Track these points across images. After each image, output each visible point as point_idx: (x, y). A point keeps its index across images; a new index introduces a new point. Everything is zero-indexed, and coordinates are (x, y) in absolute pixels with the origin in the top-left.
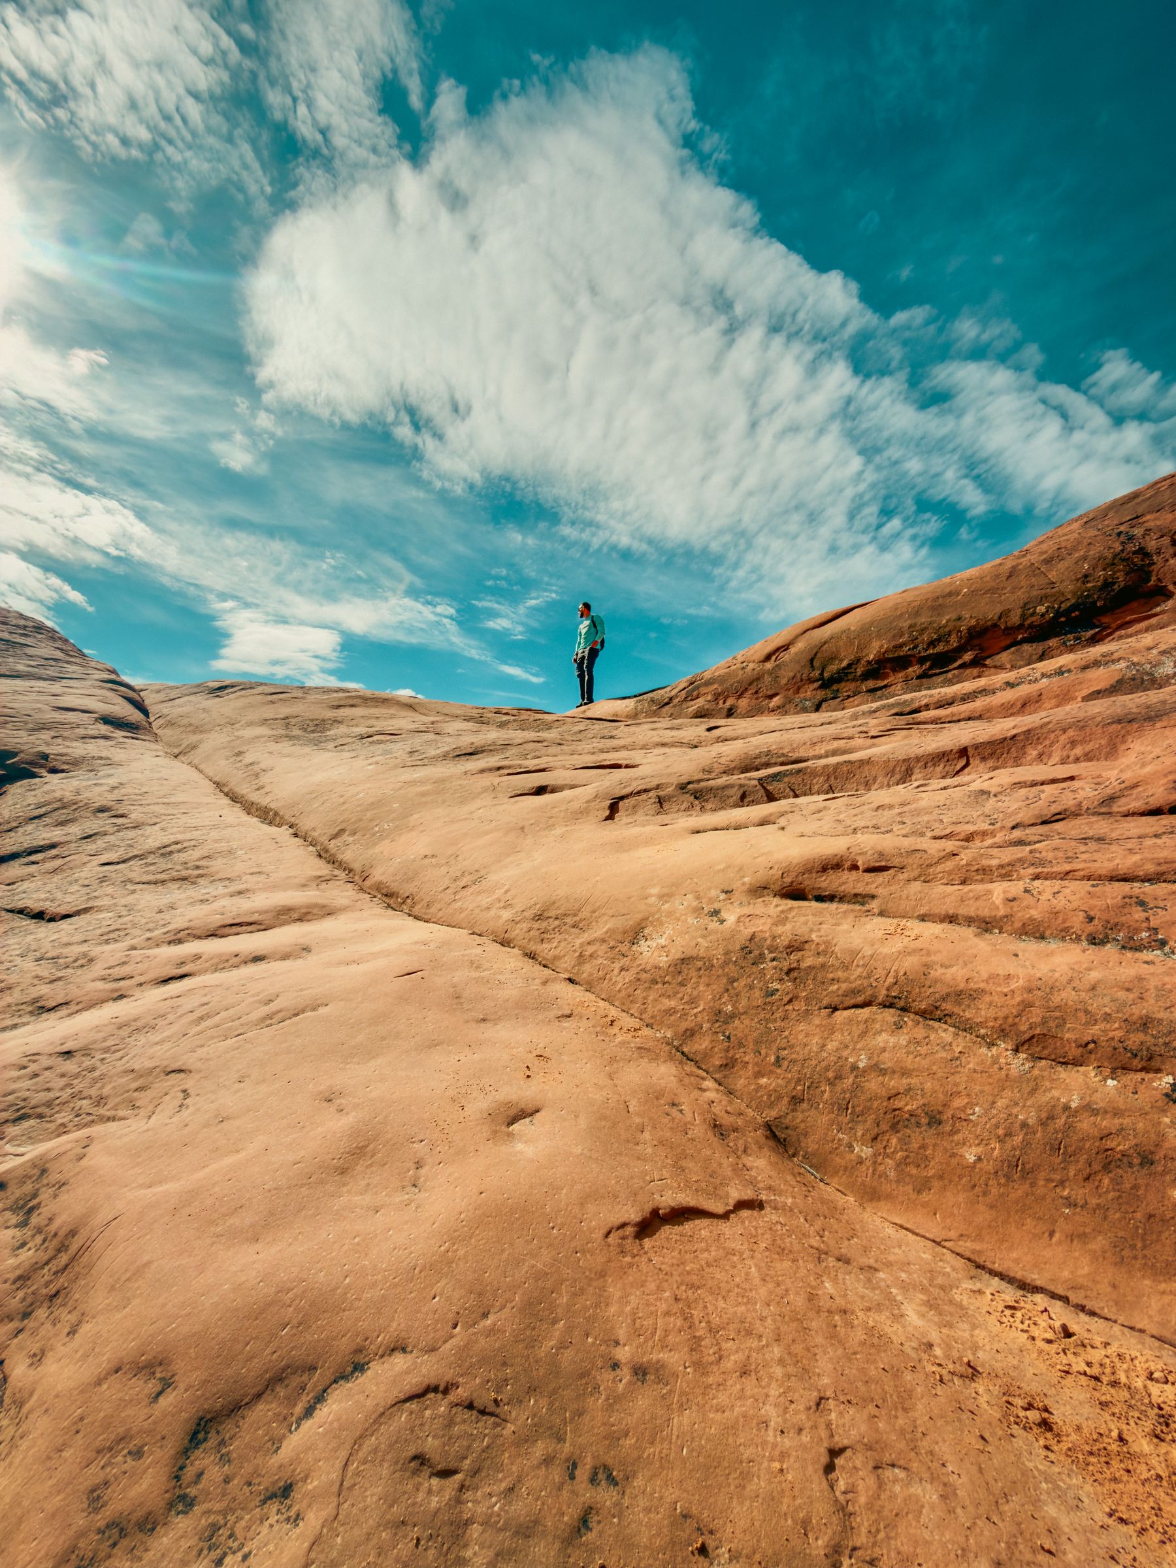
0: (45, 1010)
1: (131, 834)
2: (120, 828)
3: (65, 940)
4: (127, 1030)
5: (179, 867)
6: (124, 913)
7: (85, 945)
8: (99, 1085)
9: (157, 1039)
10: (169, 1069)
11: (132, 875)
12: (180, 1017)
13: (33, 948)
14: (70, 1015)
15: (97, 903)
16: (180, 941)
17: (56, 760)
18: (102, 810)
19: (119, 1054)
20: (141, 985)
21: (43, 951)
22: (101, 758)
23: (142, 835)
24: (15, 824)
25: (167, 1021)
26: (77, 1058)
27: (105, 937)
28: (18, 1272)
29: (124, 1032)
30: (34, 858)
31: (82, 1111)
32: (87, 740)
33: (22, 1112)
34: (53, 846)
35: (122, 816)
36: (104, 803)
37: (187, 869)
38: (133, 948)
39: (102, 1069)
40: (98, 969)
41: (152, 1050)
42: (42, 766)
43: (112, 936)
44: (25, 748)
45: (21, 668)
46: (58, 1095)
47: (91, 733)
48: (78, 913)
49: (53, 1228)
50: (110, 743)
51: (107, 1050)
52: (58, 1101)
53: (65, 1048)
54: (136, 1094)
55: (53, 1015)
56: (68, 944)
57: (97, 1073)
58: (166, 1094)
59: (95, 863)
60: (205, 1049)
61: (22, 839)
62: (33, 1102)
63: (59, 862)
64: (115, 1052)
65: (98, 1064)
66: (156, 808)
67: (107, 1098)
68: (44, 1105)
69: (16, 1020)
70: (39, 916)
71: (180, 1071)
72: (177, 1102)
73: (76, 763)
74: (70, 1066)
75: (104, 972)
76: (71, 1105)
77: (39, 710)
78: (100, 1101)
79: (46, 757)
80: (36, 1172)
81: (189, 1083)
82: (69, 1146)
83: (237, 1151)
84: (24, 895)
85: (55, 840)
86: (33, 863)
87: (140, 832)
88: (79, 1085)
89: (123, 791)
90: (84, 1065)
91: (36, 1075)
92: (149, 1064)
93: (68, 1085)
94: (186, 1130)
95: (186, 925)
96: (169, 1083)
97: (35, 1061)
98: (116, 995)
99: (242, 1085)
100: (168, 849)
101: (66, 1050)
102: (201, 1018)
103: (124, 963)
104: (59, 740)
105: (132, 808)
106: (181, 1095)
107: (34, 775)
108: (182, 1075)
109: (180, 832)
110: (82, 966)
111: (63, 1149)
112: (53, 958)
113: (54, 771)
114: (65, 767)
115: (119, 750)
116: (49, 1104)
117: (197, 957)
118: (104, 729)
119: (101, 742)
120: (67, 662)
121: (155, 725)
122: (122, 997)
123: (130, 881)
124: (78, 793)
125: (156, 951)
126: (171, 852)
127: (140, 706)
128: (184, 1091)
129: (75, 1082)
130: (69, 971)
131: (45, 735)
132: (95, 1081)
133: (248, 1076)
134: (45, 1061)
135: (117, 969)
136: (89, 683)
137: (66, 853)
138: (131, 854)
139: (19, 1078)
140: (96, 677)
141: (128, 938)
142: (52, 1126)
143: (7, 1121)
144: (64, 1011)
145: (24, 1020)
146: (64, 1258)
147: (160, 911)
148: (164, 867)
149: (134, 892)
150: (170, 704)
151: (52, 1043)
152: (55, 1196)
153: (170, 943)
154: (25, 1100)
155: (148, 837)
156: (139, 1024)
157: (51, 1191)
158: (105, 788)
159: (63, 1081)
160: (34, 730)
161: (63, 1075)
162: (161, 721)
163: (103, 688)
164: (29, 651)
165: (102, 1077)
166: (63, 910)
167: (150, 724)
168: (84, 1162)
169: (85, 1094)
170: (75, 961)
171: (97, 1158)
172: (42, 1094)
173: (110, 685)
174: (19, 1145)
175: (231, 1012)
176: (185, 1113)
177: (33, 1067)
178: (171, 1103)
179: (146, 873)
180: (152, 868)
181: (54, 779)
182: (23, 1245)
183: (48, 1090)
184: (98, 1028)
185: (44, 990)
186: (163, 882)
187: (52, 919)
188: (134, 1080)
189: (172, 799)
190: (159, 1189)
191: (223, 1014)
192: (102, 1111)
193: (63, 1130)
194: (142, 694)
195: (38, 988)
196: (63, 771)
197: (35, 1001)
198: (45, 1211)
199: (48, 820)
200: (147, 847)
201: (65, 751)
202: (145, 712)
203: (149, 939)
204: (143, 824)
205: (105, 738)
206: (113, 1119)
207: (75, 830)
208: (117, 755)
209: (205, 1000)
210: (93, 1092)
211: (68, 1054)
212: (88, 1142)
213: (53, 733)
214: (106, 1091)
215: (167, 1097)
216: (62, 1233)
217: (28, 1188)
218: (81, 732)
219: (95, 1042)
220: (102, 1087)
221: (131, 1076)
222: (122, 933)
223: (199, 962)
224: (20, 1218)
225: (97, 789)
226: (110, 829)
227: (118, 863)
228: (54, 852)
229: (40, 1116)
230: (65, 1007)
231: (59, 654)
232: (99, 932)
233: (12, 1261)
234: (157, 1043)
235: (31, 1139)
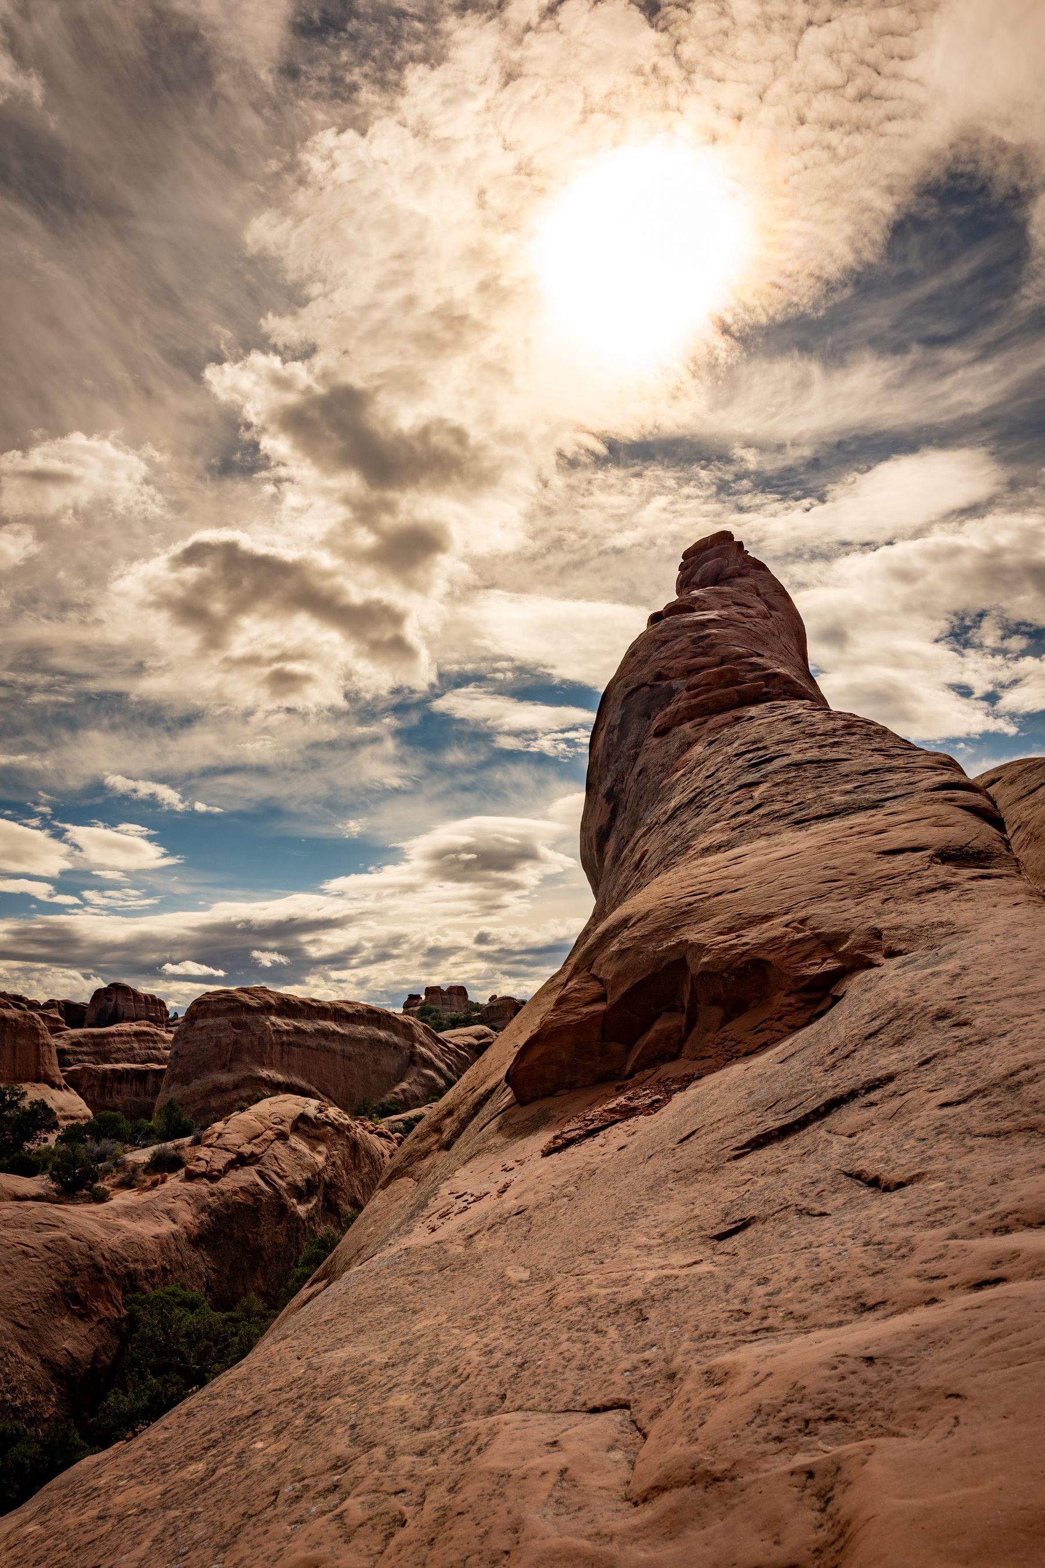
0: (866, 1308)
1: (973, 1054)
2: (964, 1044)
3: (893, 1218)
4: (925, 1341)
5: (1027, 1110)
6: (956, 1183)
7: (911, 1227)
8: (891, 1398)
9: (946, 1356)
10: (949, 1392)
11: (973, 1123)
12: (973, 1333)
13: (864, 1228)
14: (885, 1317)
15: (933, 1166)
16: (1007, 1230)
17: (890, 937)
18: (942, 1016)
19: (912, 1368)
20: (952, 1287)
21: (872, 1232)
22: (941, 924)
23: (987, 1055)
24: (851, 1047)
25: (961, 1337)
26: (878, 1366)
27: (931, 1219)
28: (817, 1545)
29: (922, 1343)
30: (873, 1096)
31: (876, 1422)
32: (923, 897)
33: (832, 1412)
34: (890, 1078)
35: (965, 1023)
36: (943, 1004)
37: (1037, 1112)
38: (954, 1236)
39: (897, 1381)
40: (914, 1264)
41: (940, 1368)
42: (877, 949)
43: (939, 1216)
44: (854, 925)
45: (838, 799)
46: (859, 1401)
47: (927, 883)
48: (911, 1180)
49: (838, 1517)
50: (953, 894)
51: (903, 1362)
52: (859, 1408)
53: (868, 1353)
54: (918, 1413)
55: (871, 1316)
56: (894, 1225)
57: (891, 1386)
58: (942, 1418)
59: (934, 1103)
60: (986, 1375)
61: (858, 1070)
62: (840, 1405)
63: (897, 1102)
64: (912, 1364)
65: (894, 1375)
66: (1007, 1005)
67: (896, 1411)
68: (848, 1409)
69: (843, 1317)
70: (875, 1183)
71: (958, 1396)
72: (947, 1428)
73: (914, 936)
74: (870, 1373)
75: (920, 1267)
76: (869, 1414)
77: (863, 862)
78: (890, 1414)
79: (877, 933)
80: (834, 1468)
81: (962, 1409)
82: (857, 1450)
83: (977, 1485)
84: (862, 1152)
85: (892, 1069)
86: (872, 1104)
87: (985, 1049)
88: (877, 1395)
89: (966, 980)
90: (883, 1374)
91: (843, 1378)
92: (934, 1383)
93: (868, 1394)
94: (945, 1455)
95: (1016, 1205)
96: (946, 1407)
97: (843, 1363)
98: (928, 1298)
99: (1005, 1421)
100: (1016, 1078)
101: (869, 1355)
102: (992, 1338)
103: (941, 1256)
104: (891, 904)
105: (978, 1008)
106: (953, 1421)
107: (871, 965)
108: (958, 1401)
109: (1034, 1048)
110: (904, 1256)
111: (852, 1452)
112: (879, 1244)
113: (891, 954)
114: (902, 946)
115: (964, 906)
116: (852, 1409)
117: (1015, 1254)
118: (942, 871)
119: (940, 895)
120: (889, 770)
121: (1015, 843)
122: (933, 1301)
123: (969, 1132)
124: (913, 992)
125: (977, 1242)
126: (1020, 1084)
127: (991, 817)
128: (956, 1418)
129: (874, 1391)
130: (892, 1261)
131: (874, 900)
132: (890, 1393)
133: (1014, 1413)
134: (851, 1365)
135: (934, 1263)
136: (917, 797)
137: (904, 1089)
138: (973, 1088)
139: (830, 1378)
140: (925, 784)
141: (954, 1220)
142: (853, 1432)
143: (820, 1419)
144: (880, 1313)
145: (849, 1317)
146: (842, 1541)
147: (993, 1183)
148: (1009, 1107)
149: (972, 1149)
150: (1031, 800)
151: (858, 1346)
152: (844, 1492)
153: (995, 1231)
154: (834, 1401)
155: (993, 1058)
156: (936, 1336)
157: (842, 1487)
158: (945, 978)
159: (864, 1389)
160: (861, 895)
161: (864, 1382)
162: (1021, 835)
163: (935, 801)
164: (844, 768)
165: (895, 1390)
166: (897, 1176)
167: (1007, 843)
168: (865, 1468)
169: (880, 1405)
170: (898, 1249)
171: (875, 1468)
172: (847, 1398)
173: (943, 794)
174: (828, 1444)
175: (1022, 1334)
176: (950, 1439)
177: (842, 1369)
178: (943, 1428)
179: (988, 1119)
180: (995, 1111)
181: (889, 967)
182: (821, 1526)
183: (852, 1395)
184: (898, 1335)
185: (866, 1283)
186: (1006, 1133)
187: (887, 1189)
188: (918, 1398)
189: (1030, 987)
190: (907, 1501)
191: (1015, 1335)
192: (891, 1426)
193: (860, 1436)
194: (991, 790)
195: (862, 1280)
196: (900, 953)
197: (859, 1295)
198: (835, 1502)
199: (883, 1037)
200: (991, 1075)
201: (900, 920)
202: (998, 823)
203: (972, 1224)
204: (991, 1035)
205: (946, 887)
206: (896, 1434)
207: (912, 1050)
208: (962, 913)
209: (1000, 1315)
210: (885, 1404)
211: (870, 1360)
212: (871, 1451)
213: (883, 896)
214: (896, 1406)
215: (941, 1422)
216: (842, 1522)
217: (828, 1481)
218: (914, 884)
219: (894, 1350)
220: (893, 1402)
221: (917, 1393)
222: (949, 1213)
223: (1016, 1262)
224: (822, 1505)
225: (936, 982)
226: (951, 1047)
227: (958, 1103)
228: (891, 1087)
229: (845, 1420)
230: (882, 1306)
231: (878, 760)
232: (926, 1209)
233: (813, 1536)
234: (945, 1361)
235: (837, 1441)
